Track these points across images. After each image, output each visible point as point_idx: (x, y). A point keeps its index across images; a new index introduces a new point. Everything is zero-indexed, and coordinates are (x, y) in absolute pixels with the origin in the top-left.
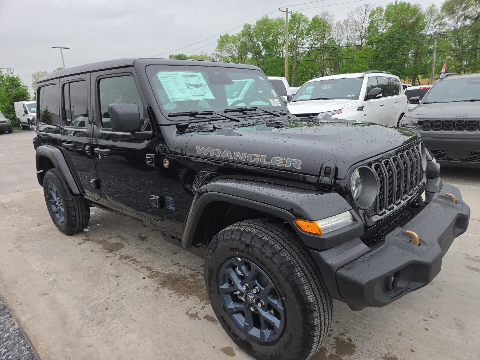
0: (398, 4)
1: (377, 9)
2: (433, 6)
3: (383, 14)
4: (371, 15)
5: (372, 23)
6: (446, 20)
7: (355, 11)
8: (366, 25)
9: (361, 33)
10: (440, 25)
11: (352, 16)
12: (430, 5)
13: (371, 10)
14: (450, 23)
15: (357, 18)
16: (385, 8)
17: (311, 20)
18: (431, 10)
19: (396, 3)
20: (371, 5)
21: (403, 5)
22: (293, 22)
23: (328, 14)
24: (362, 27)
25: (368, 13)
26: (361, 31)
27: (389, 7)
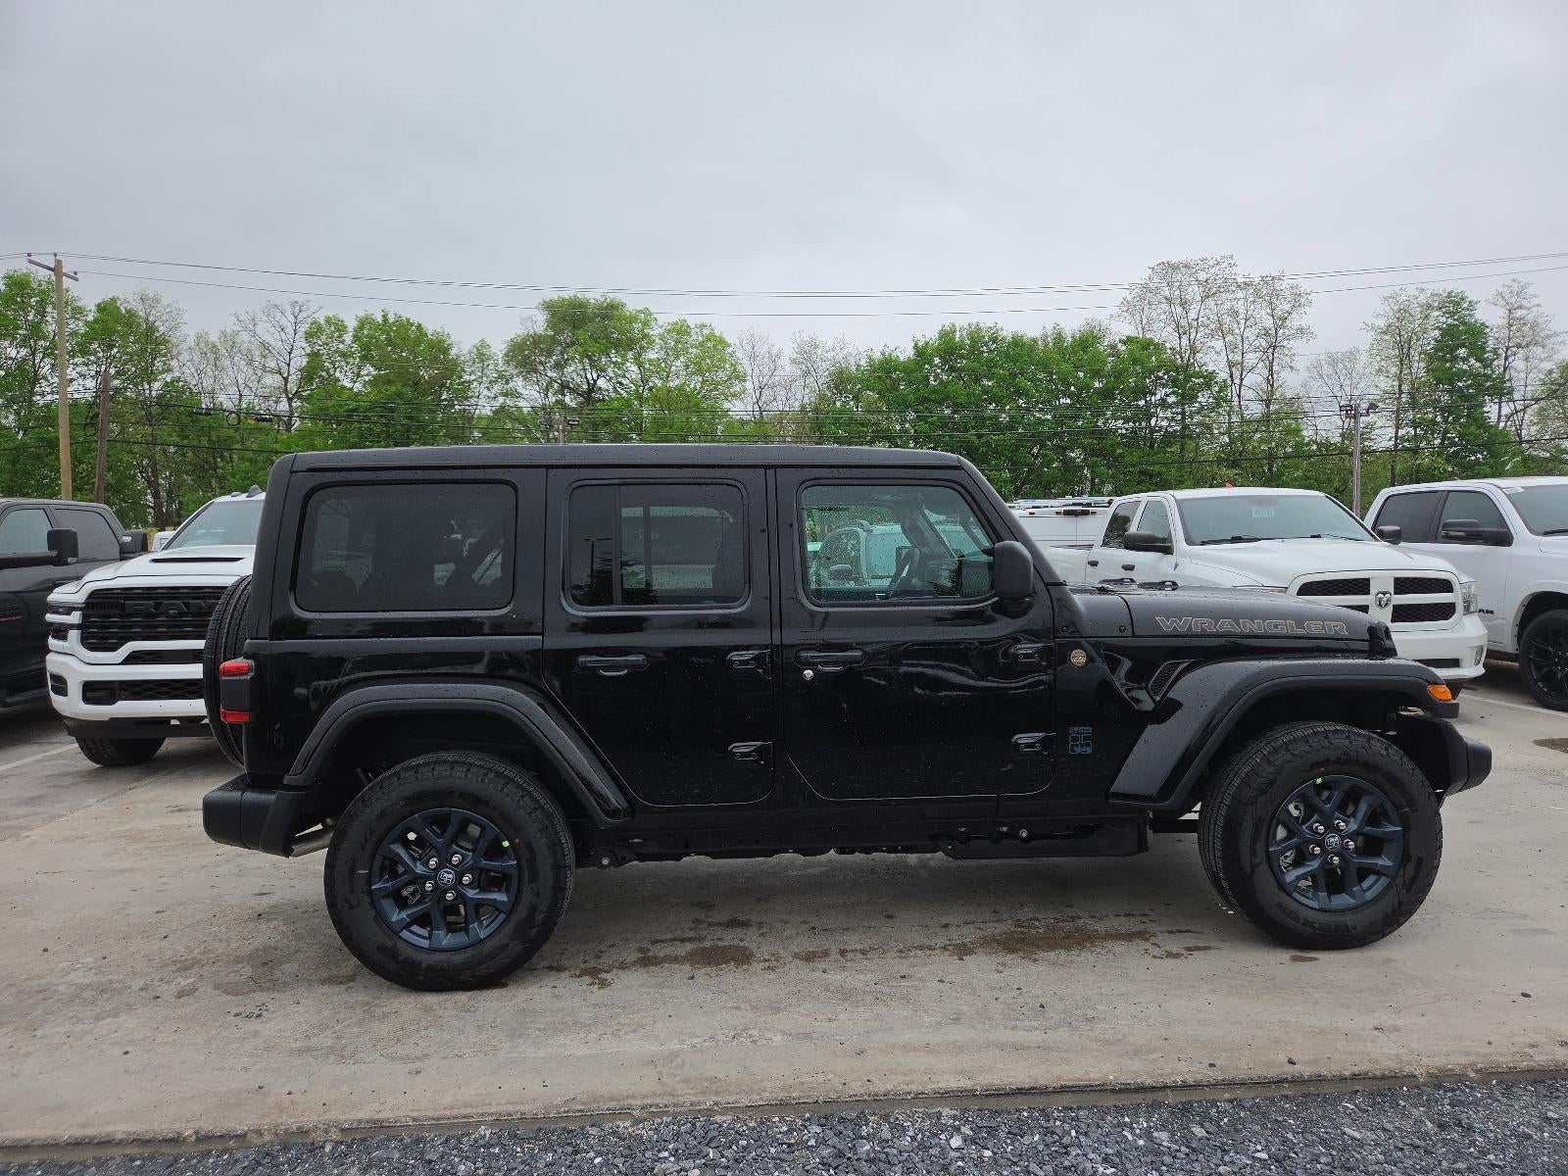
0: (391, 321)
1: (328, 320)
2: (483, 344)
3: (348, 338)
4: (310, 336)
5: (314, 356)
6: (518, 383)
7: (260, 315)
8: (300, 361)
9: (286, 380)
10: (506, 395)
11: (251, 326)
12: (477, 341)
13: (310, 320)
14: (529, 395)
15: (266, 332)
16: (351, 324)
17: (94, 309)
18: (482, 355)
19: (385, 317)
20: (313, 306)
21: (403, 326)
22: (17, 302)
23: (158, 301)
24: (289, 365)
25: (303, 328)
26: (285, 375)
27: (363, 323)
